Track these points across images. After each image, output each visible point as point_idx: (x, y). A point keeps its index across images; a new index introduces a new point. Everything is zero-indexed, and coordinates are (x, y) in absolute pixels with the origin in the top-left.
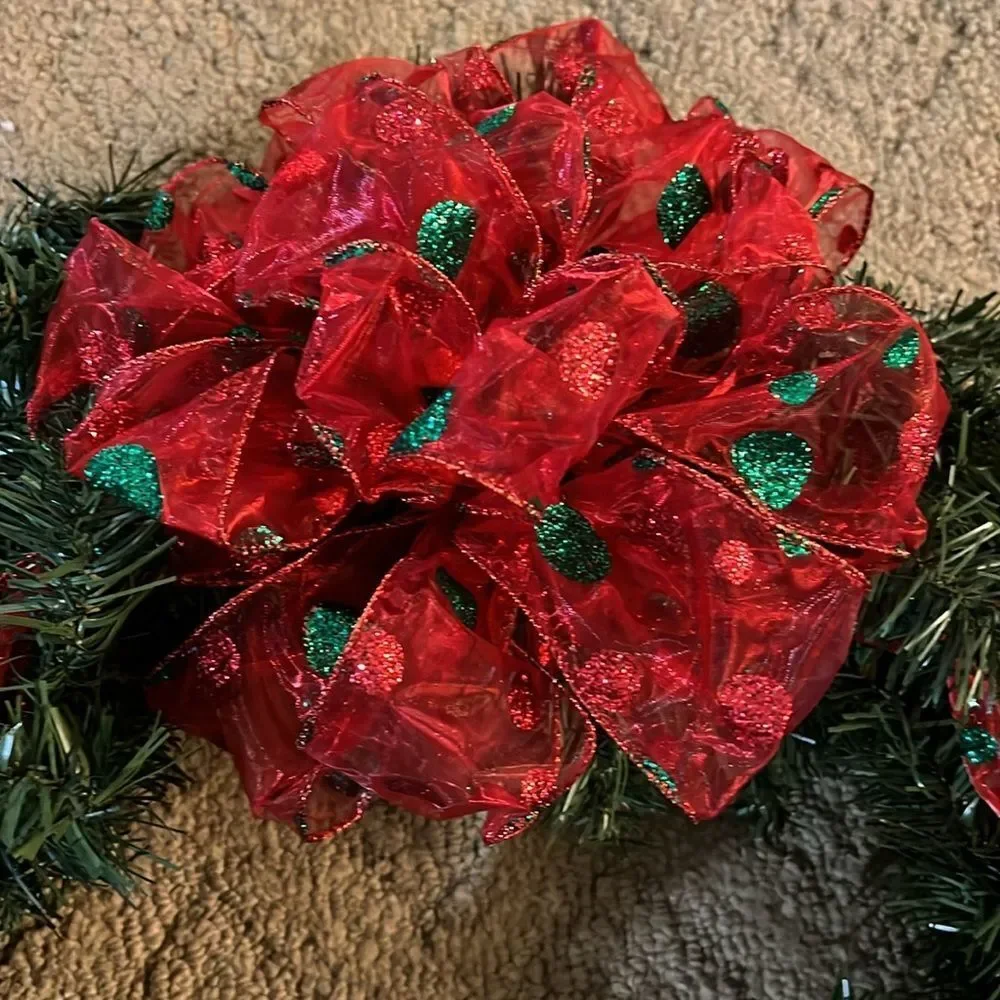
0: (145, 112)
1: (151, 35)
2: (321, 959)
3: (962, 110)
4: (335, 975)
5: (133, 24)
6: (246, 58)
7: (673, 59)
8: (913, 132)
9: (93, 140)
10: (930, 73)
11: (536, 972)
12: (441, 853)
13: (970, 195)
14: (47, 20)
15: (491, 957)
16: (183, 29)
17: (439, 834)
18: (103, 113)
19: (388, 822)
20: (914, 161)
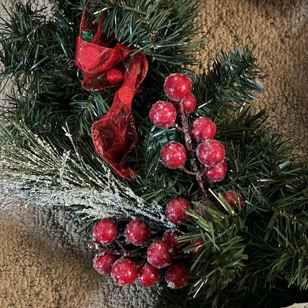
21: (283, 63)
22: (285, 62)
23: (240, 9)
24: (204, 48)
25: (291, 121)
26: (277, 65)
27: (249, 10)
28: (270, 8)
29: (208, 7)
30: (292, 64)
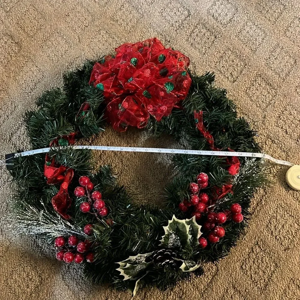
0: (101, 51)
1: (102, 41)
2: (122, 155)
3: (214, 49)
4: (123, 157)
5: (99, 40)
6: (114, 44)
7: (173, 42)
8: (207, 52)
9: (94, 55)
10: (211, 43)
11: (148, 158)
12: (137, 143)
13: (215, 60)
14: (88, 39)
15: (143, 155)
16: (106, 40)
17: (137, 141)
18: (95, 51)
19: (130, 140)
20: (207, 56)
21: (135, 163)
22: (136, 163)
23: (116, 141)
24: (101, 159)
25: (140, 188)
26: (133, 164)
27: (120, 141)
28: (129, 140)
29: (102, 141)
30: (139, 163)
